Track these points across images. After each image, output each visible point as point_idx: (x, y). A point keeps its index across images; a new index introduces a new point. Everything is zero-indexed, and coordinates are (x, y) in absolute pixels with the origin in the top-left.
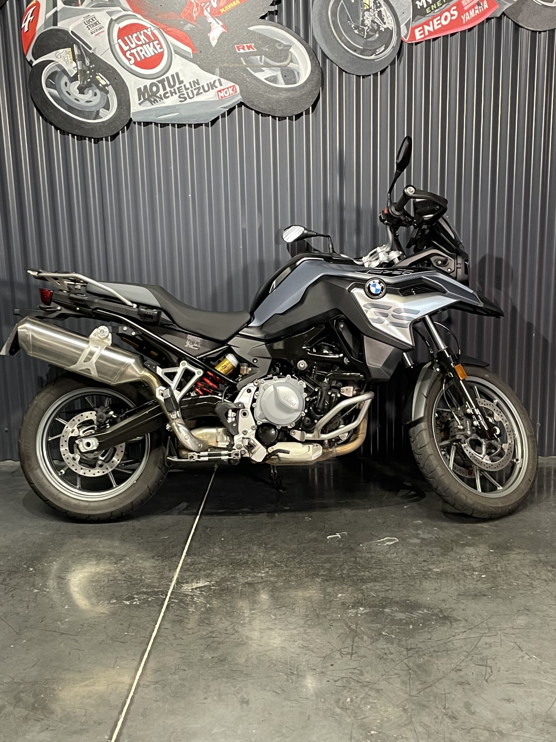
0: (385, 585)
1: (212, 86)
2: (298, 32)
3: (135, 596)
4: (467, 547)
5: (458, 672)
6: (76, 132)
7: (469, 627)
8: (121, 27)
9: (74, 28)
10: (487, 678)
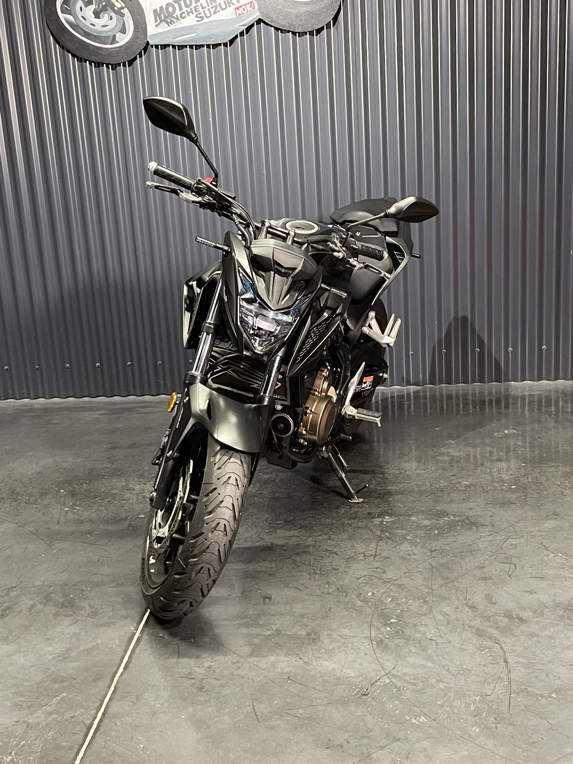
0: (412, 497)
1: (229, 3)
4: (498, 462)
5: (481, 569)
6: (93, 58)
7: (495, 531)
10: (510, 573)
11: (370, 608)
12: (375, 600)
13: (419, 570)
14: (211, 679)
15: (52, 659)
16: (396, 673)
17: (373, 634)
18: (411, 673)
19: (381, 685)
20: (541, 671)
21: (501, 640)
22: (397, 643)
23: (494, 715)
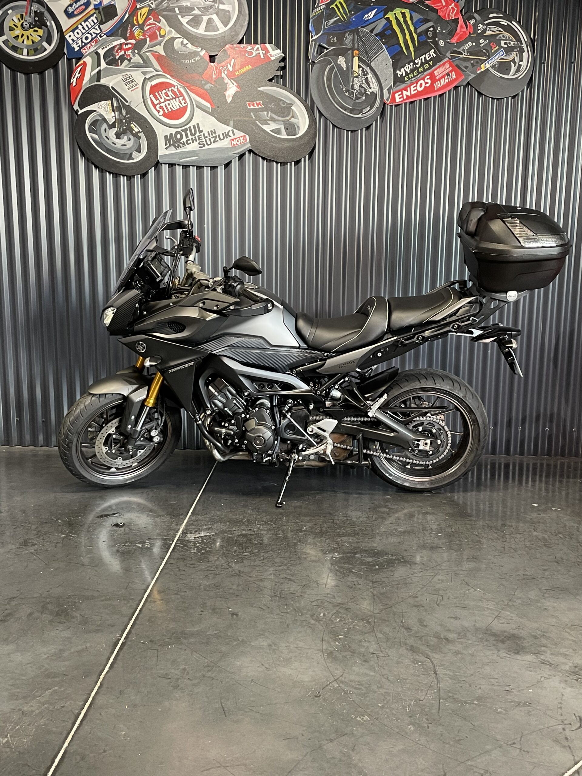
0: (357, 539)
1: (226, 135)
2: (298, 93)
3: (147, 541)
4: (427, 515)
5: (415, 598)
6: (112, 170)
7: (426, 569)
8: (153, 84)
9: (114, 84)
10: (438, 603)
11: (322, 626)
12: (326, 619)
13: (362, 597)
14: (185, 679)
15: (46, 658)
16: (343, 679)
17: (324, 647)
18: (356, 680)
19: (330, 689)
20: (465, 682)
21: (431, 656)
22: (345, 655)
23: (426, 717)
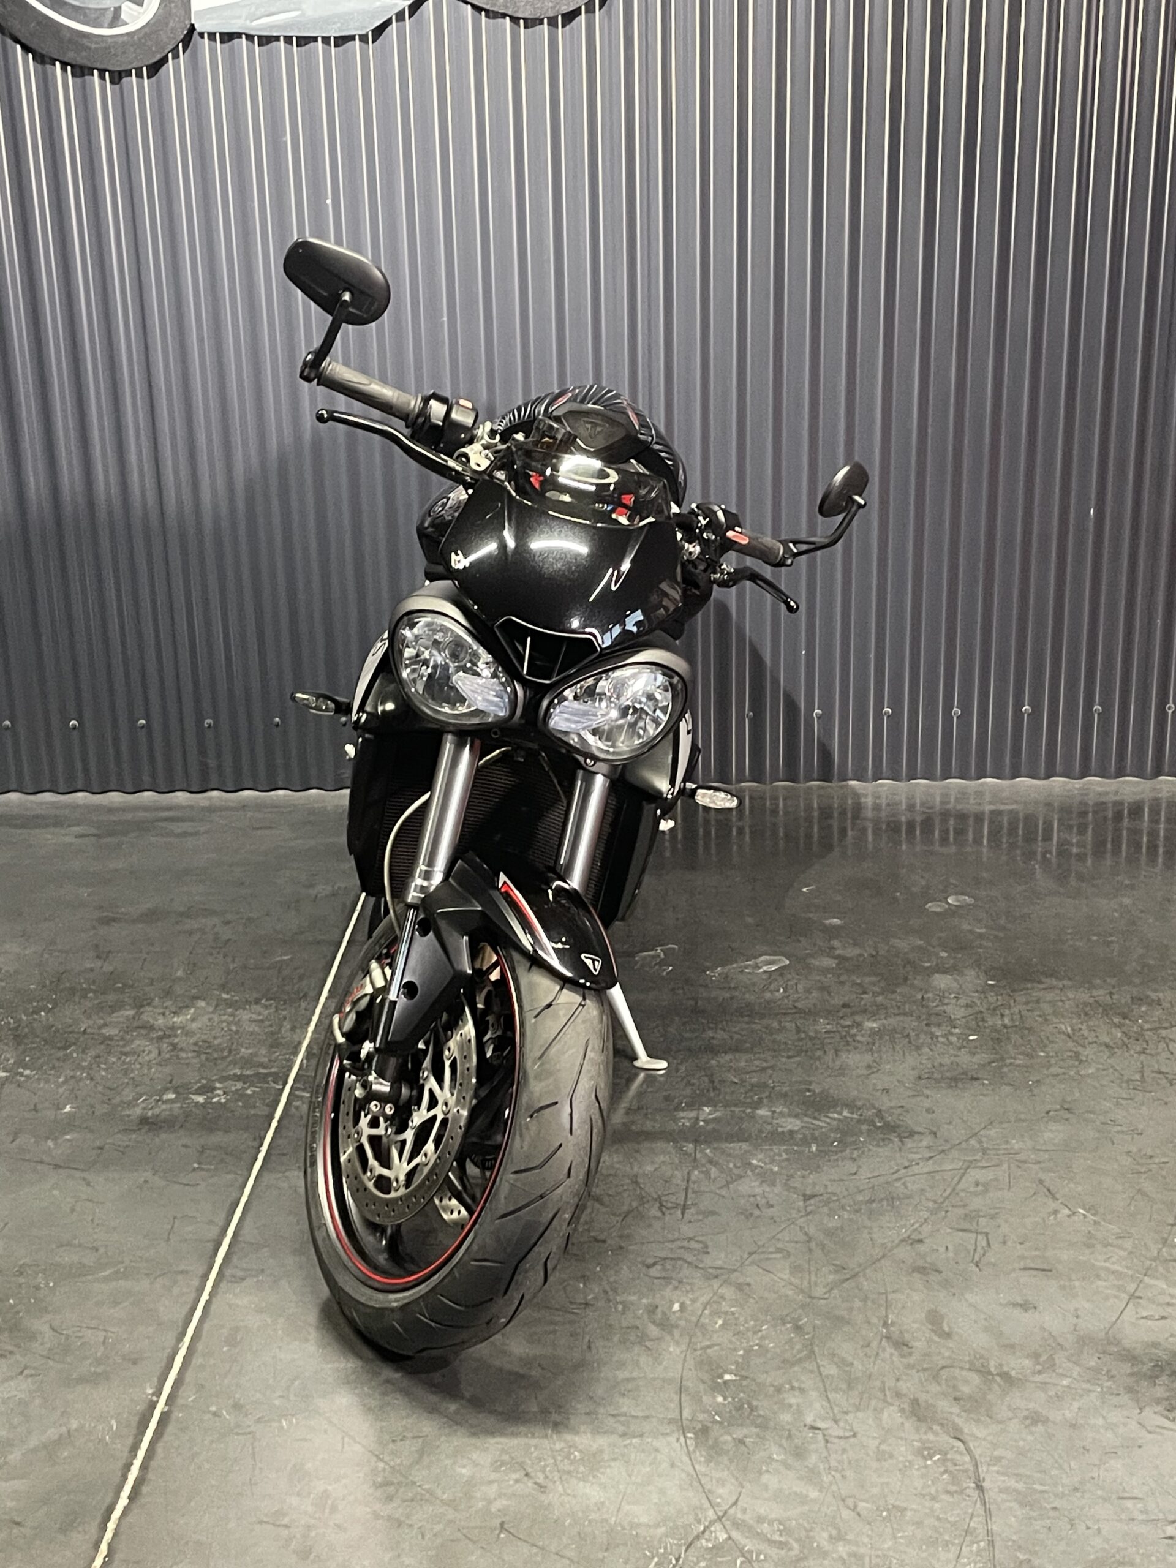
0: (759, 1059)
3: (218, 1085)
4: (937, 976)
5: (918, 1246)
6: (71, 57)
7: (940, 1148)
10: (977, 1258)
11: (677, 1343)
12: (686, 1320)
13: (780, 1245)
14: (328, 1526)
16: (739, 1515)
17: (686, 1413)
18: (773, 1516)
19: (707, 1549)
20: (1056, 1514)
21: (966, 1431)
22: (740, 1436)
